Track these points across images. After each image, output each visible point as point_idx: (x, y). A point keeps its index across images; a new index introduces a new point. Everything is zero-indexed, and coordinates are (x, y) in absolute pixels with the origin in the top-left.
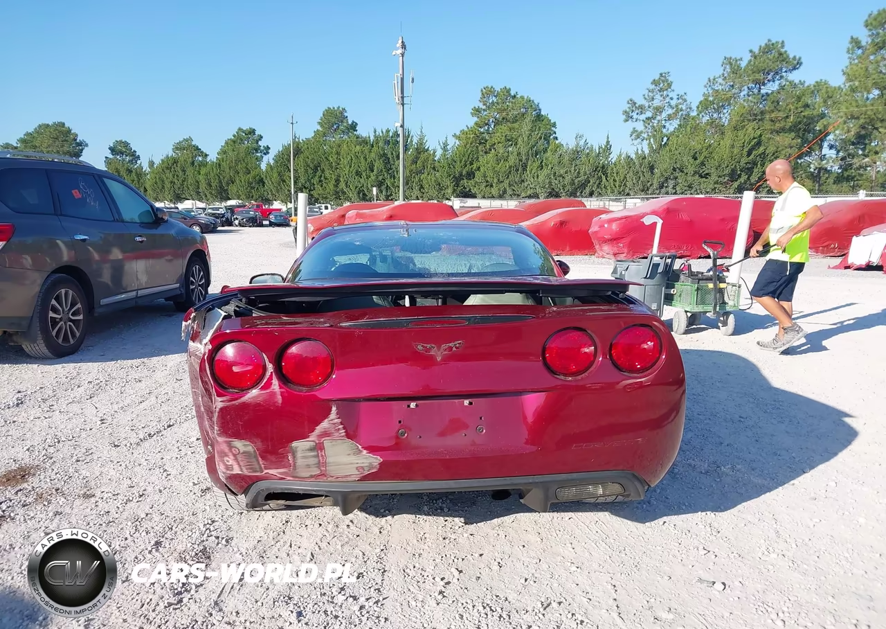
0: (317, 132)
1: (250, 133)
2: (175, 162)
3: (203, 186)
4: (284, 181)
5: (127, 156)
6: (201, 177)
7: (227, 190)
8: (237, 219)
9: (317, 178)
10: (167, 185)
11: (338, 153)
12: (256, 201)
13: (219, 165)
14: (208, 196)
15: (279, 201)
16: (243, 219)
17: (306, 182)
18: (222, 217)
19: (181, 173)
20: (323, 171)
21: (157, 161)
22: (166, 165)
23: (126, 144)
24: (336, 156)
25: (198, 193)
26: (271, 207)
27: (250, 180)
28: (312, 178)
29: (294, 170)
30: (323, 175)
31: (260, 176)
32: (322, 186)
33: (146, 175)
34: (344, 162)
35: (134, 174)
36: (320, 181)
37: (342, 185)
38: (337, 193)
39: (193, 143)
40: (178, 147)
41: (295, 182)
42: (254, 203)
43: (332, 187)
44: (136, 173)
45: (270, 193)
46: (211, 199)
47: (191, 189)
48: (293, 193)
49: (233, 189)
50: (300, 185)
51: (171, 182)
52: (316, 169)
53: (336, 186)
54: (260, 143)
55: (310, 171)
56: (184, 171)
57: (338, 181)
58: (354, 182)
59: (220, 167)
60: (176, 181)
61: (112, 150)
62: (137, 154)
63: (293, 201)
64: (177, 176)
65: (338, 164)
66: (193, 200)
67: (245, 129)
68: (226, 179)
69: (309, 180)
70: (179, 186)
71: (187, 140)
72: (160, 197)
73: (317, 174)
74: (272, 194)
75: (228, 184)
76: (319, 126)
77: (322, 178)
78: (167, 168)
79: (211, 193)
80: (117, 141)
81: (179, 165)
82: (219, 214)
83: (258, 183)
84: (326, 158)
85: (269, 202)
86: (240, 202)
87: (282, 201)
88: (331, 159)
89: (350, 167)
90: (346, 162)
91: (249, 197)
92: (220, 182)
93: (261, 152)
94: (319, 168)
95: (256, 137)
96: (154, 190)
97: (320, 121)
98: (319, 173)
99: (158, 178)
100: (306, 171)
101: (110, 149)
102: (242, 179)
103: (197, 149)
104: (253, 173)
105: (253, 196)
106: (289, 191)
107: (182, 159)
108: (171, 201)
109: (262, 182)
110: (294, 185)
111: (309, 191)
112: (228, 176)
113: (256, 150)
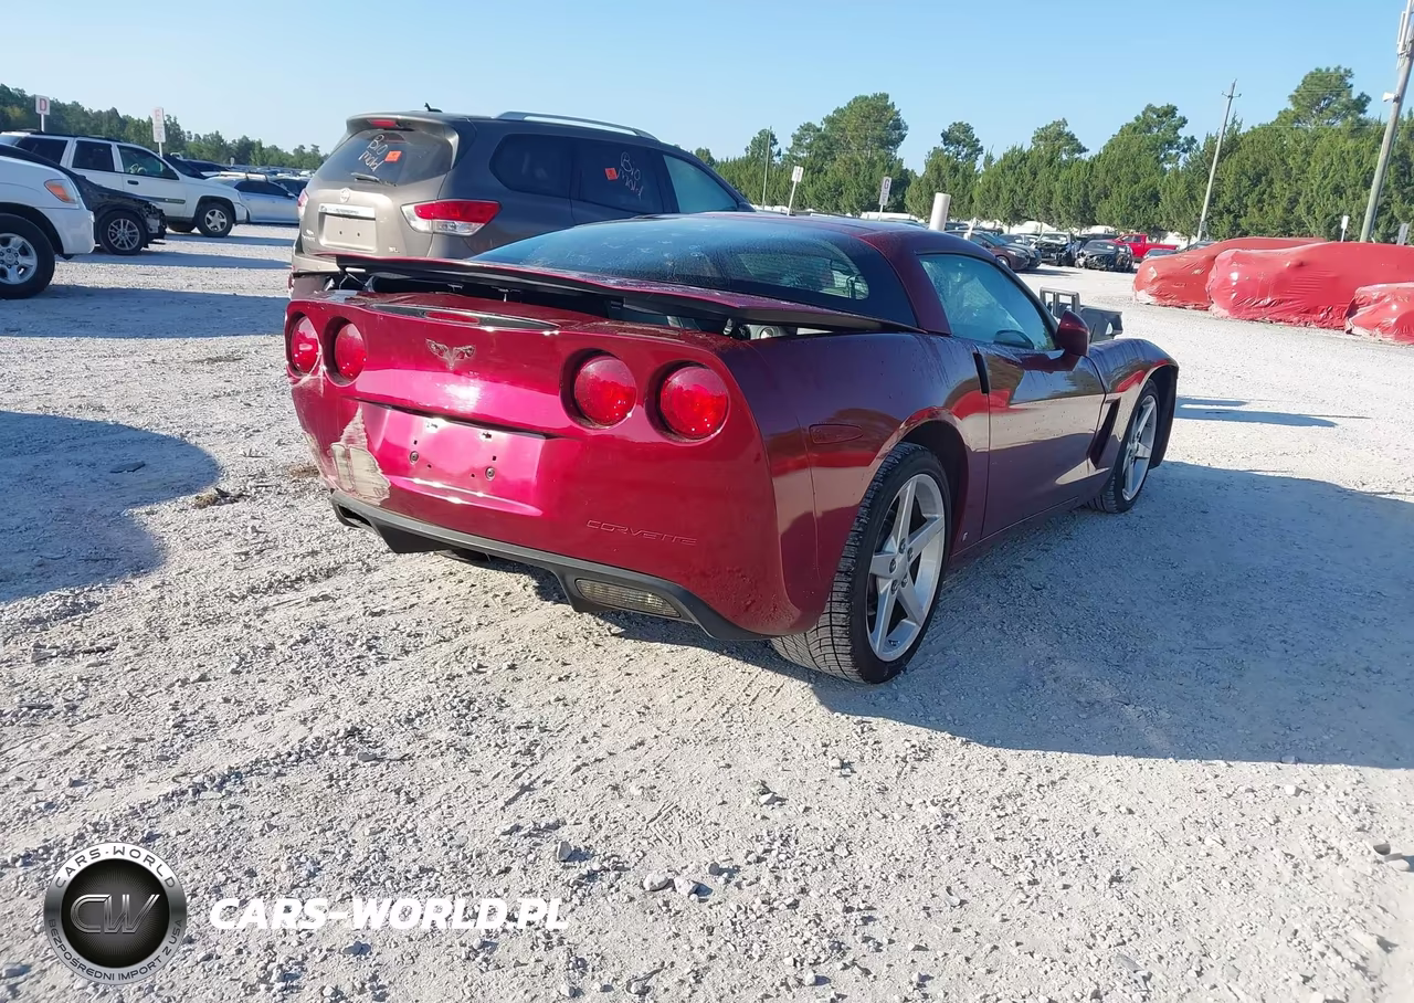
0: (1284, 114)
1: (1166, 114)
2: (1024, 158)
3: (1058, 199)
4: (1193, 198)
5: (964, 146)
6: (1057, 185)
7: (1094, 208)
8: (1083, 255)
9: (1254, 195)
10: (1005, 194)
11: (1308, 153)
12: (1138, 229)
13: (1092, 166)
14: (1063, 218)
15: (1177, 233)
16: (1091, 257)
17: (1232, 202)
18: (1061, 251)
19: (1028, 177)
20: (1270, 183)
21: (998, 156)
22: (1009, 162)
23: (967, 129)
24: (1304, 156)
25: (1048, 210)
26: (1161, 242)
27: (1137, 194)
28: (1245, 195)
29: (1215, 179)
30: (1268, 190)
31: (1155, 188)
32: (1261, 210)
33: (977, 177)
34: (1316, 167)
35: (959, 176)
36: (1261, 201)
37: (1300, 210)
38: (1288, 223)
39: (1067, 130)
40: (1042, 136)
41: (1212, 201)
42: (1135, 233)
43: (1279, 212)
44: (964, 174)
45: (1165, 218)
46: (1066, 222)
47: (1038, 203)
48: (1203, 219)
49: (1104, 207)
50: (1221, 205)
51: (1012, 191)
52: (1256, 180)
53: (1289, 211)
54: (1181, 132)
55: (1245, 182)
56: (1035, 174)
57: (1294, 202)
58: (1326, 204)
59: (1092, 171)
60: (1018, 189)
61: (946, 137)
62: (980, 144)
63: (1200, 232)
64: (1023, 181)
65: (1304, 172)
66: (1039, 221)
67: (1158, 107)
68: (1096, 191)
69: (1239, 199)
70: (1021, 196)
71: (1058, 124)
72: (991, 212)
73: (1257, 189)
74: (1168, 220)
75: (1098, 198)
76: (1290, 102)
77: (1265, 196)
78: (1010, 168)
79: (1067, 212)
80: (955, 124)
81: (1028, 164)
82: (1057, 245)
83: (1150, 200)
84: (1282, 160)
85: (1159, 232)
86: (1111, 229)
87: (1182, 233)
88: (1290, 161)
89: (1325, 177)
90: (1318, 168)
91: (1127, 222)
92: (1086, 195)
93: (1178, 148)
94: (1263, 178)
95: (1174, 122)
96: (983, 202)
97: (1295, 94)
98: (1263, 185)
99: (992, 182)
100: (1238, 182)
101: (942, 135)
102: (1124, 191)
103: (1072, 138)
104: (1144, 182)
105: (1134, 221)
106: (1199, 215)
107: (1036, 154)
108: (1005, 220)
109: (1155, 198)
110: (1209, 205)
111: (1236, 217)
112: (1101, 185)
113: (1170, 144)
